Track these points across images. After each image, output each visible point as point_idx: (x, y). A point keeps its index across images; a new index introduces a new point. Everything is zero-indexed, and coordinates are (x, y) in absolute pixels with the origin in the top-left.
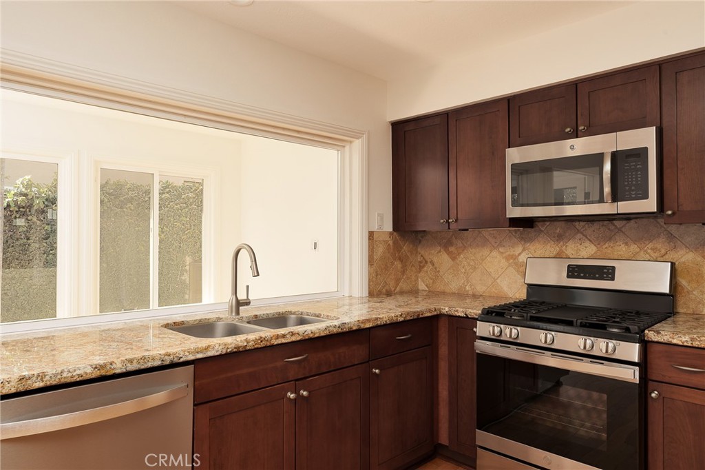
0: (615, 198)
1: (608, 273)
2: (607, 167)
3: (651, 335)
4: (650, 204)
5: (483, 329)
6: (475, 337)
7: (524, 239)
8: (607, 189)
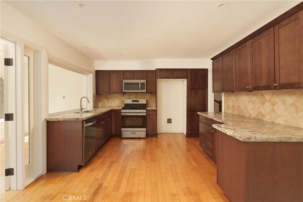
0: (141, 90)
1: (138, 101)
2: (140, 85)
3: (147, 109)
4: (145, 91)
5: (122, 111)
6: (121, 112)
7: (123, 96)
8: (140, 88)
